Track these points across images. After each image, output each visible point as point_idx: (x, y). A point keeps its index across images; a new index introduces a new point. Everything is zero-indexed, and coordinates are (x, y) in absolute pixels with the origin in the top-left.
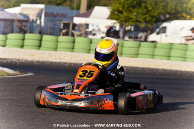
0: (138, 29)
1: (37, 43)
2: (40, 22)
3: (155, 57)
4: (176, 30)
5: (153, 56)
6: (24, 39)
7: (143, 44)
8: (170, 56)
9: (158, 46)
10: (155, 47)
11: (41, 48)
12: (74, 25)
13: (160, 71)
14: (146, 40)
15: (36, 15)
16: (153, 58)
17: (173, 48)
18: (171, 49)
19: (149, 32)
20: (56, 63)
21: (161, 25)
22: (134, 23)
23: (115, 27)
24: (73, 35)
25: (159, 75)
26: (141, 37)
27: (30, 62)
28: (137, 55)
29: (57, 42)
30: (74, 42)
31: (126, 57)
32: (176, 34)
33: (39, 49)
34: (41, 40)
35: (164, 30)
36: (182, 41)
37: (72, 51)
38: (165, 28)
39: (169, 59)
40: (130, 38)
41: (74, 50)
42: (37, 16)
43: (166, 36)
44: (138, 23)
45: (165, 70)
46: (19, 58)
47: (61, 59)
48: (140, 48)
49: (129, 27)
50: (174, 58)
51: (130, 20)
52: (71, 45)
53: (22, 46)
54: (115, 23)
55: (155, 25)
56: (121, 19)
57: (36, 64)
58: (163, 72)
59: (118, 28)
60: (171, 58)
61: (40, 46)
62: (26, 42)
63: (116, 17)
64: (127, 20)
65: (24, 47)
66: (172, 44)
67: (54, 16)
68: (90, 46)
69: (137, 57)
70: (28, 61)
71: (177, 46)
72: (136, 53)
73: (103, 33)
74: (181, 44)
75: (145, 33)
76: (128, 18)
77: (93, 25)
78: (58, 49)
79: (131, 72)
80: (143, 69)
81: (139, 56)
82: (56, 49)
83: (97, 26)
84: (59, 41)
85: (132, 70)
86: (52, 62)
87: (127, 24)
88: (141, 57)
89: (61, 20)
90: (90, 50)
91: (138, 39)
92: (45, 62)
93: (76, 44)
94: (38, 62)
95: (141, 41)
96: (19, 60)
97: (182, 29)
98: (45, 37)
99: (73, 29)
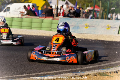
4: (16, 9)
8: (12, 26)
17: (14, 20)
18: (12, 21)
21: (6, 6)
32: (16, 12)
35: (8, 9)
36: (19, 16)
38: (9, 8)
43: (10, 13)
50: (14, 26)
55: (3, 6)
66: (13, 18)
71: (16, 19)
74: (19, 18)
97: (19, 8)
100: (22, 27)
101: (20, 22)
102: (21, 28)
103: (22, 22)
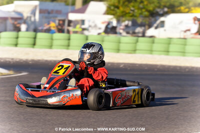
0: (135, 24)
1: (31, 41)
2: (35, 20)
3: (154, 52)
5: (151, 51)
6: (17, 38)
7: (141, 39)
8: (168, 52)
9: (156, 40)
10: (153, 42)
11: (35, 46)
12: (70, 22)
13: (158, 67)
14: (144, 36)
15: (30, 12)
16: (151, 54)
17: (172, 42)
18: (169, 44)
19: (147, 27)
20: (51, 61)
21: (159, 19)
22: (131, 18)
23: (112, 22)
24: (68, 32)
25: (157, 71)
26: (139, 33)
27: (24, 61)
28: (134, 51)
29: (52, 39)
30: (69, 39)
31: (124, 53)
32: (175, 28)
33: (33, 47)
34: (35, 38)
35: (162, 24)
36: (180, 35)
37: (68, 49)
39: (168, 55)
40: (128, 33)
41: (70, 47)
42: (32, 13)
43: (165, 30)
44: (135, 18)
45: (163, 66)
46: (12, 57)
47: (56, 57)
48: (138, 43)
49: (126, 23)
50: (173, 53)
51: (127, 15)
52: (66, 42)
53: (16, 45)
54: (112, 19)
55: (153, 19)
56: (118, 14)
57: (30, 62)
58: (161, 68)
59: (115, 23)
60: (170, 53)
61: (34, 44)
62: (20, 40)
63: (112, 12)
64: (124, 15)
65: (18, 45)
66: (170, 38)
67: (49, 13)
69: (135, 53)
70: (22, 60)
71: (175, 41)
72: (134, 49)
73: (100, 29)
74: (180, 38)
75: (143, 28)
76: (124, 13)
77: (89, 21)
78: (53, 47)
79: (129, 69)
80: (141, 65)
81: (137, 52)
82: (51, 47)
83: (93, 22)
84: (54, 38)
85: (129, 67)
86: (46, 61)
87: (124, 19)
88: (139, 53)
89: (56, 17)
91: (136, 35)
92: (39, 60)
93: (71, 41)
94: (33, 60)
95: (139, 37)
96: (13, 59)
97: (181, 23)
98: (40, 35)
99: (69, 25)
100: (186, 54)
101: (182, 46)
102: (184, 56)
103: (185, 45)
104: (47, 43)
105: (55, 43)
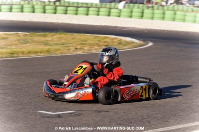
1: (140, 14)
6: (132, 12)
11: (143, 18)
29: (153, 13)
30: (164, 14)
33: (141, 18)
34: (143, 13)
37: (163, 20)
52: (162, 16)
53: (131, 17)
61: (142, 16)
68: (175, 17)
78: (154, 19)
82: (152, 18)
84: (155, 13)
90: (174, 19)
104: (150, 15)
105: (156, 16)
